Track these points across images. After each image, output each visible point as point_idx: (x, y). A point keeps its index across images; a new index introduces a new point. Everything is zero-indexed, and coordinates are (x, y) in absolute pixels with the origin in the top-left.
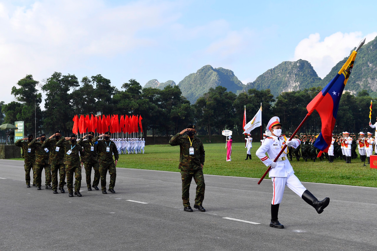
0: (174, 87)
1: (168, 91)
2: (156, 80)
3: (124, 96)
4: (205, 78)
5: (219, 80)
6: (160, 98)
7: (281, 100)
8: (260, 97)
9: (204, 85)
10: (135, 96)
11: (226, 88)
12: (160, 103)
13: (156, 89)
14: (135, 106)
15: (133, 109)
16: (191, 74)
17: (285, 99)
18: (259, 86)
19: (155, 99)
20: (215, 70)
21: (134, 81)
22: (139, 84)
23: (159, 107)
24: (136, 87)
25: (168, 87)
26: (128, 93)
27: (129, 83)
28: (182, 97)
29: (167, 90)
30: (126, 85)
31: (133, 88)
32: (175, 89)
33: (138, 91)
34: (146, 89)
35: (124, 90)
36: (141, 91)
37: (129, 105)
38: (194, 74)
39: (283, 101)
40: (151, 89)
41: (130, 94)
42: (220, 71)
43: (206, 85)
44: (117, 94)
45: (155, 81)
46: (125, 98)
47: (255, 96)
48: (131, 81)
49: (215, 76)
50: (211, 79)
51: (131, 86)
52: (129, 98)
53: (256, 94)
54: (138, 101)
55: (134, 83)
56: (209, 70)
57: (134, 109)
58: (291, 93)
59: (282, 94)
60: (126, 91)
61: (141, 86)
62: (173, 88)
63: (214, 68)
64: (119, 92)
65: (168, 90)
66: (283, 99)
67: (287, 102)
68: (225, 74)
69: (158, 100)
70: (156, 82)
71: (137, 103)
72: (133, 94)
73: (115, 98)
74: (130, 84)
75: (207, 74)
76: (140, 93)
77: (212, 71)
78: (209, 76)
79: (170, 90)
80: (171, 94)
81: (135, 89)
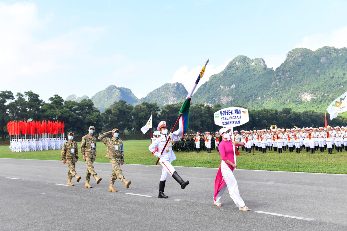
0: (88, 101)
1: (84, 103)
2: (74, 95)
3: (50, 107)
4: (110, 94)
5: (121, 96)
6: (78, 108)
7: (164, 110)
8: (150, 108)
9: (110, 99)
10: (58, 107)
11: (126, 101)
12: (77, 112)
13: (74, 102)
14: (58, 114)
15: (57, 116)
16: (101, 91)
17: (167, 109)
18: (149, 100)
19: (73, 109)
20: (118, 88)
21: (58, 95)
22: (62, 98)
23: (77, 115)
25: (84, 100)
26: (53, 105)
27: (54, 97)
28: (94, 107)
29: (83, 102)
30: (51, 99)
31: (57, 101)
33: (61, 103)
34: (67, 101)
35: (50, 102)
36: (63, 103)
37: (54, 113)
38: (103, 91)
39: (166, 111)
40: (71, 102)
41: (55, 105)
42: (121, 89)
43: (111, 99)
44: (45, 106)
45: (73, 96)
46: (51, 109)
47: (147, 107)
48: (56, 96)
49: (118, 93)
50: (115, 95)
51: (55, 99)
52: (54, 108)
53: (148, 106)
54: (61, 110)
55: (58, 97)
56: (114, 88)
58: (171, 105)
59: (165, 106)
60: (51, 103)
61: (63, 100)
63: (117, 87)
64: (46, 104)
66: (166, 109)
67: (168, 111)
68: (125, 91)
69: (76, 110)
70: (75, 96)
71: (60, 112)
72: (57, 105)
73: (43, 108)
75: (112, 91)
76: (63, 104)
77: (116, 89)
78: (114, 93)
79: (85, 103)
80: (86, 106)
81: (59, 102)
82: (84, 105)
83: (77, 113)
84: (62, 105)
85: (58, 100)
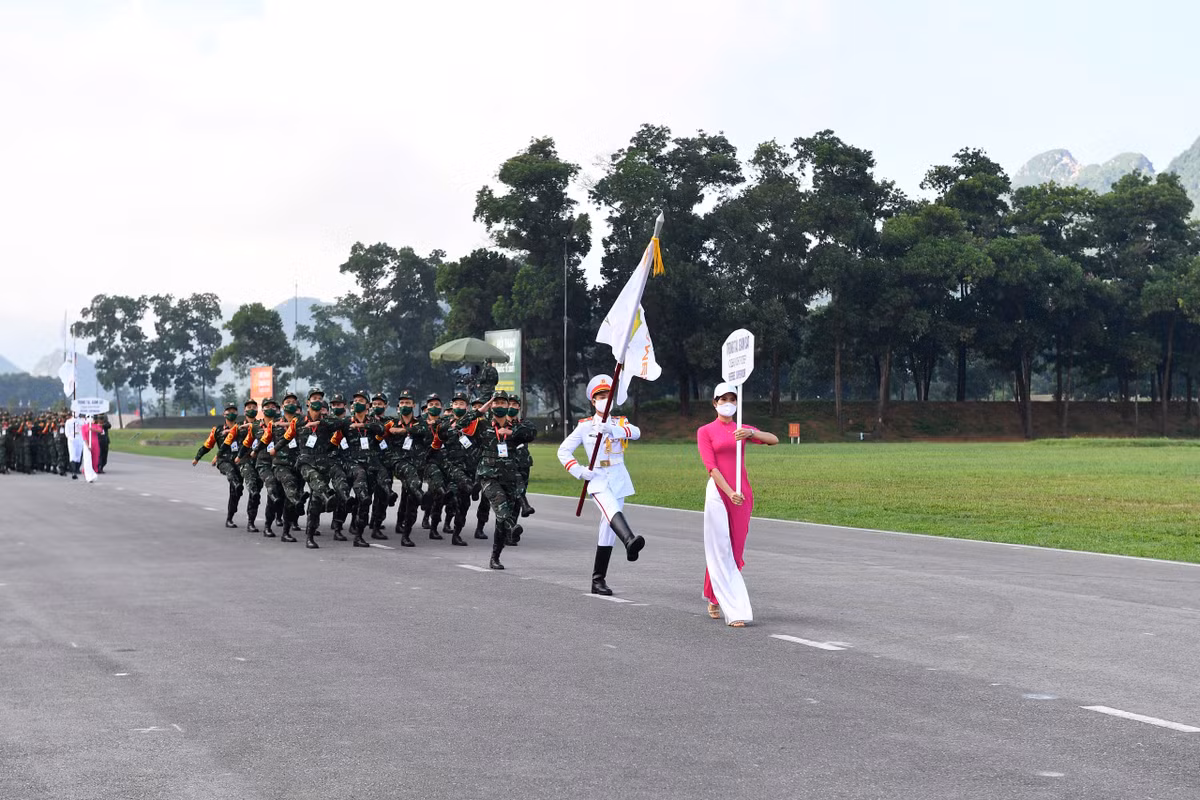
0: (1158, 181)
1: (1132, 199)
2: (1064, 153)
3: (930, 220)
6: (1094, 228)
10: (980, 222)
12: (1090, 252)
13: (1074, 192)
14: (978, 264)
15: (969, 278)
19: (1067, 235)
21: (976, 155)
22: (1000, 169)
23: (1086, 272)
24: (984, 184)
25: (1132, 181)
26: (947, 210)
27: (955, 164)
29: (1126, 195)
30: (941, 175)
31: (974, 187)
32: (1163, 187)
33: (993, 198)
34: (1029, 190)
35: (932, 195)
36: (1004, 198)
37: (953, 261)
40: (1052, 190)
41: (957, 212)
44: (903, 216)
45: (1058, 156)
46: (936, 234)
48: (963, 157)
51: (962, 177)
52: (952, 230)
54: (993, 244)
55: (978, 165)
57: (977, 281)
60: (939, 200)
61: (1006, 179)
62: (1153, 182)
64: (912, 209)
65: (1132, 193)
69: (1083, 239)
70: (1065, 160)
71: (990, 254)
72: (971, 215)
73: (893, 232)
74: (959, 171)
76: (1004, 207)
79: (1139, 196)
80: (1141, 214)
81: (982, 194)
82: (1133, 213)
83: (1091, 259)
84: (1000, 213)
85: (979, 183)
